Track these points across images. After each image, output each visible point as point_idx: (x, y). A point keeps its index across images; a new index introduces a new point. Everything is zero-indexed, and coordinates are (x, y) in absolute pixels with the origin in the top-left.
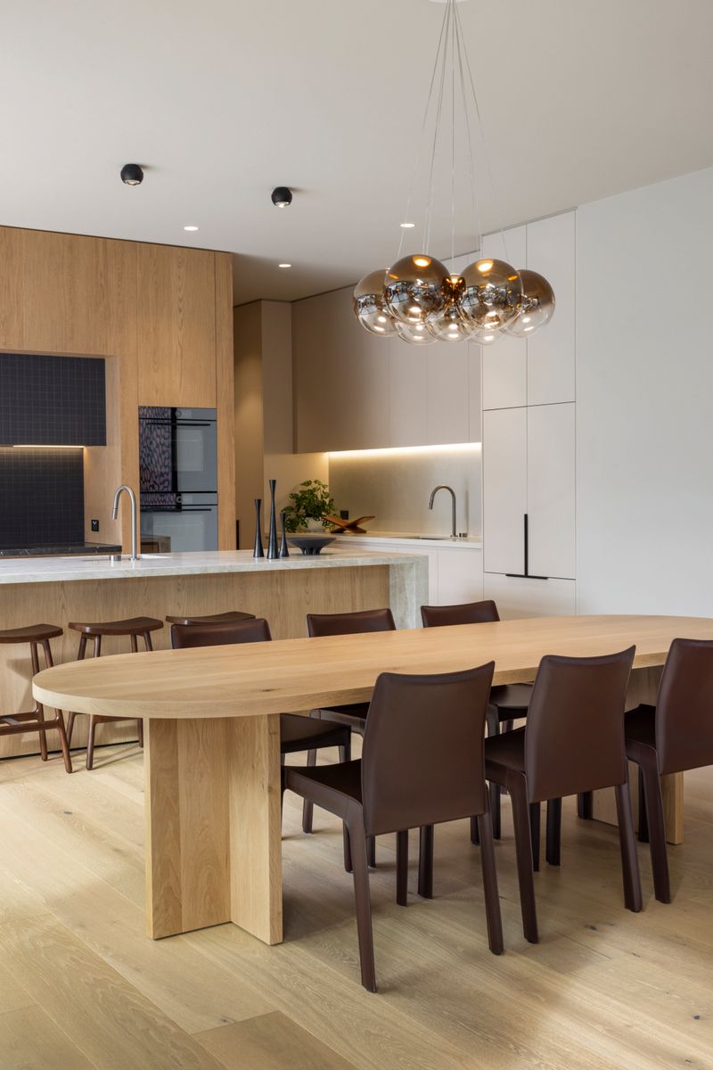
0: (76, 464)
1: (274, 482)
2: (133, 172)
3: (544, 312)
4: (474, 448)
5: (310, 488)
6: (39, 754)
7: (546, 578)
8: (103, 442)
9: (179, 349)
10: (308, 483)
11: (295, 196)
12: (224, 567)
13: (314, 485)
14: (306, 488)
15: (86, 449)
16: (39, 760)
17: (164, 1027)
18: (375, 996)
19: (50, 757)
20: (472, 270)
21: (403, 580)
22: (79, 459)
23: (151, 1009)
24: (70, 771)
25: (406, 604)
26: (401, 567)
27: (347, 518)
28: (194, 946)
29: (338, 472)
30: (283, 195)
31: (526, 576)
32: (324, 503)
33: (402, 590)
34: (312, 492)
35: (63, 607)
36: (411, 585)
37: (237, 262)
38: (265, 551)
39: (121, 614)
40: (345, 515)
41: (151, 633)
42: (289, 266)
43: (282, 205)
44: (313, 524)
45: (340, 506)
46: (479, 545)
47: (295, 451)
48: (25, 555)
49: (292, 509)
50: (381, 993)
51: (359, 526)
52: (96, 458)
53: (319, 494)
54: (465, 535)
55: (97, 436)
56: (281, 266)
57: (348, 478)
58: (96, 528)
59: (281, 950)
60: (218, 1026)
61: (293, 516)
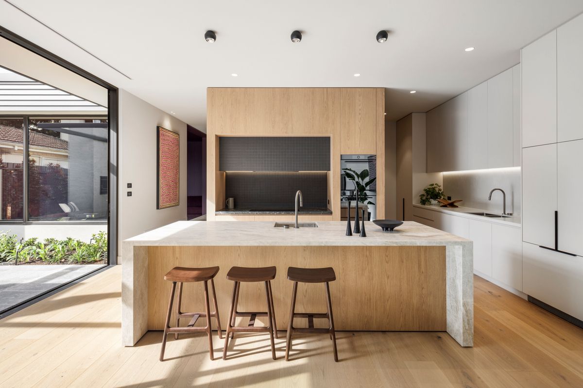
4: (517, 169)
5: (433, 187)
7: (574, 255)
8: (329, 168)
9: (359, 130)
10: (432, 185)
12: (322, 243)
13: (435, 186)
14: (431, 187)
15: (328, 173)
22: (326, 176)
25: (456, 270)
27: (450, 200)
29: (446, 180)
31: (556, 250)
32: (439, 193)
33: (454, 260)
34: (434, 189)
35: (239, 255)
37: (388, 92)
40: (449, 198)
42: (415, 92)
44: (433, 202)
45: (447, 195)
46: (519, 225)
47: (426, 172)
49: (424, 195)
51: (455, 204)
53: (437, 189)
54: (511, 214)
56: (411, 92)
58: (329, 202)
61: (424, 198)
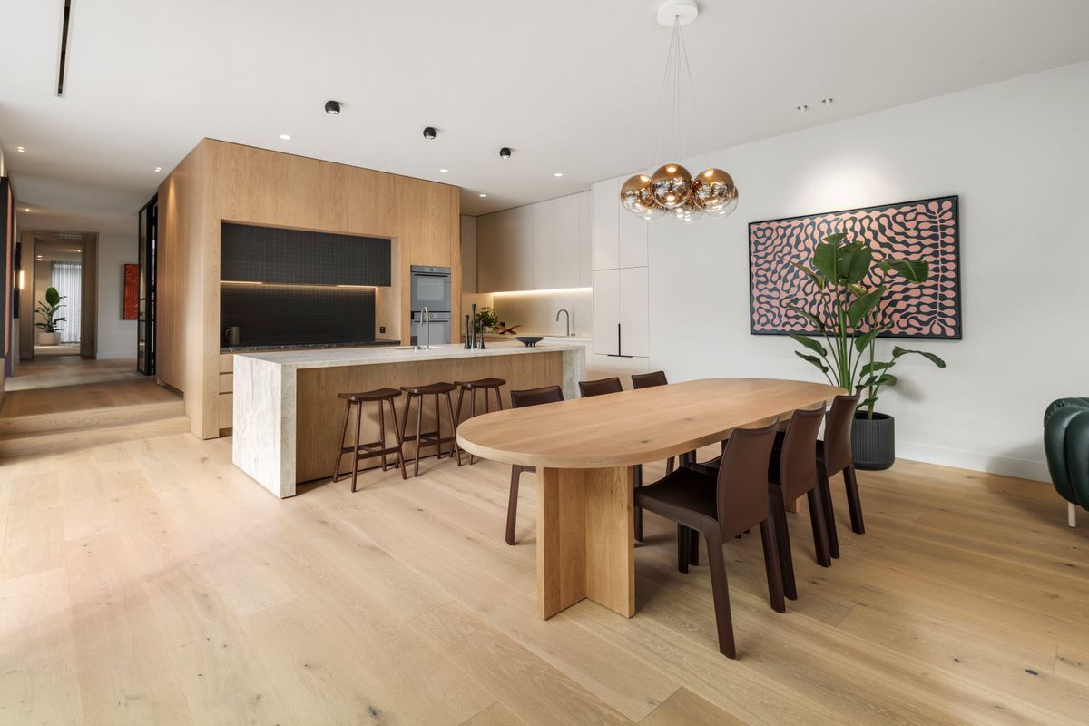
0: (370, 298)
1: (475, 305)
2: (430, 132)
3: (733, 202)
4: (588, 290)
5: (485, 311)
6: (381, 467)
7: (631, 356)
8: (389, 284)
9: (432, 236)
10: (484, 309)
11: (512, 153)
13: (487, 310)
14: (483, 311)
15: (377, 288)
16: (381, 470)
17: (611, 716)
18: (734, 662)
19: (388, 468)
20: (701, 175)
21: (571, 358)
22: (372, 294)
23: (588, 695)
24: (405, 478)
25: (573, 372)
26: (571, 352)
28: (576, 623)
29: (498, 303)
30: (506, 152)
31: (620, 356)
32: (492, 319)
33: (571, 364)
34: (486, 313)
36: (577, 362)
38: (478, 344)
39: (427, 381)
40: (503, 324)
41: (451, 392)
42: (485, 196)
43: (505, 157)
44: (488, 329)
45: (500, 320)
46: (591, 340)
47: (477, 292)
48: (347, 346)
50: (738, 659)
51: (514, 330)
52: (383, 295)
53: (490, 314)
54: (574, 335)
55: (385, 280)
56: (482, 196)
57: (504, 306)
58: (383, 330)
59: (637, 620)
60: (651, 710)
